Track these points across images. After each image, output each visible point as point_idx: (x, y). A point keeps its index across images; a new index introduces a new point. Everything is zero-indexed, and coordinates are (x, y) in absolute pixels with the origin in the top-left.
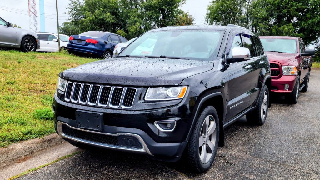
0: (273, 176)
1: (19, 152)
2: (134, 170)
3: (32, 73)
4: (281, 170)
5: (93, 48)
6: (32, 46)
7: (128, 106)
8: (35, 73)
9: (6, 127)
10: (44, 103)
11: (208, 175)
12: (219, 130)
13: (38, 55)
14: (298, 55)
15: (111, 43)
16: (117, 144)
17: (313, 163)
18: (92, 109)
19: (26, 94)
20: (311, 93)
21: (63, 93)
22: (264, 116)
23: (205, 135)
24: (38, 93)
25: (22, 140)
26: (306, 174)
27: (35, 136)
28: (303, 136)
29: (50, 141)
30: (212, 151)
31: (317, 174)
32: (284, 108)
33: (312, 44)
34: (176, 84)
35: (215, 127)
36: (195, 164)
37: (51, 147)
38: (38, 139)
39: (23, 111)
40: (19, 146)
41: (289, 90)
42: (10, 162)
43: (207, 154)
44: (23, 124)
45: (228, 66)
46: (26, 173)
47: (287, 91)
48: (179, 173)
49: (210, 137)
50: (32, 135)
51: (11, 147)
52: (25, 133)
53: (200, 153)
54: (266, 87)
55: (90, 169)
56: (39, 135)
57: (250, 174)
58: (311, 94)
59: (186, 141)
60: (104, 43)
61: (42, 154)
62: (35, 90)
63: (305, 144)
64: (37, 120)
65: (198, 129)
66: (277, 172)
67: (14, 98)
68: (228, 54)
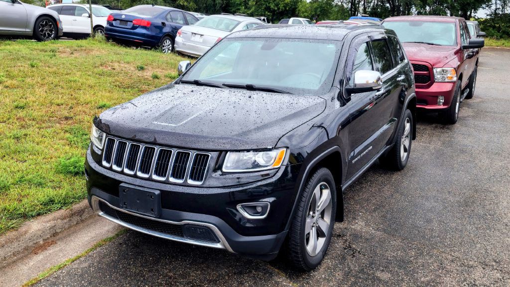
0: (417, 273)
1: (36, 236)
2: (208, 267)
3: (52, 86)
4: (430, 261)
5: (145, 34)
6: (51, 31)
7: (198, 180)
8: (56, 86)
9: (14, 192)
10: (71, 141)
11: (319, 274)
12: (335, 200)
13: (60, 48)
14: (458, 48)
15: (172, 24)
16: (182, 236)
17: (479, 245)
18: (143, 183)
19: (44, 125)
20: (478, 100)
21: (99, 153)
22: (406, 154)
23: (314, 213)
24: (62, 122)
25: (39, 215)
26: (468, 267)
27: (59, 206)
28: (465, 191)
29: (80, 212)
30: (326, 234)
31: (484, 268)
32: (437, 132)
33: (483, 8)
34: (269, 147)
35: (330, 197)
36: (300, 261)
37: (82, 221)
38: (63, 212)
39: (40, 158)
40: (35, 226)
41: (444, 104)
42: (23, 252)
43: (318, 239)
44: (40, 184)
45: (349, 100)
46: (47, 275)
47: (442, 107)
48: (276, 270)
49: (322, 214)
50: (54, 205)
51: (23, 229)
52: (43, 202)
53: (307, 243)
54: (408, 111)
55: (142, 266)
56: (65, 204)
57: (383, 271)
58: (480, 102)
59: (286, 231)
60: (161, 25)
61: (69, 235)
62: (57, 117)
63: (466, 206)
64: (62, 176)
65: (303, 210)
66: (423, 266)
67: (26, 135)
68: (348, 80)
